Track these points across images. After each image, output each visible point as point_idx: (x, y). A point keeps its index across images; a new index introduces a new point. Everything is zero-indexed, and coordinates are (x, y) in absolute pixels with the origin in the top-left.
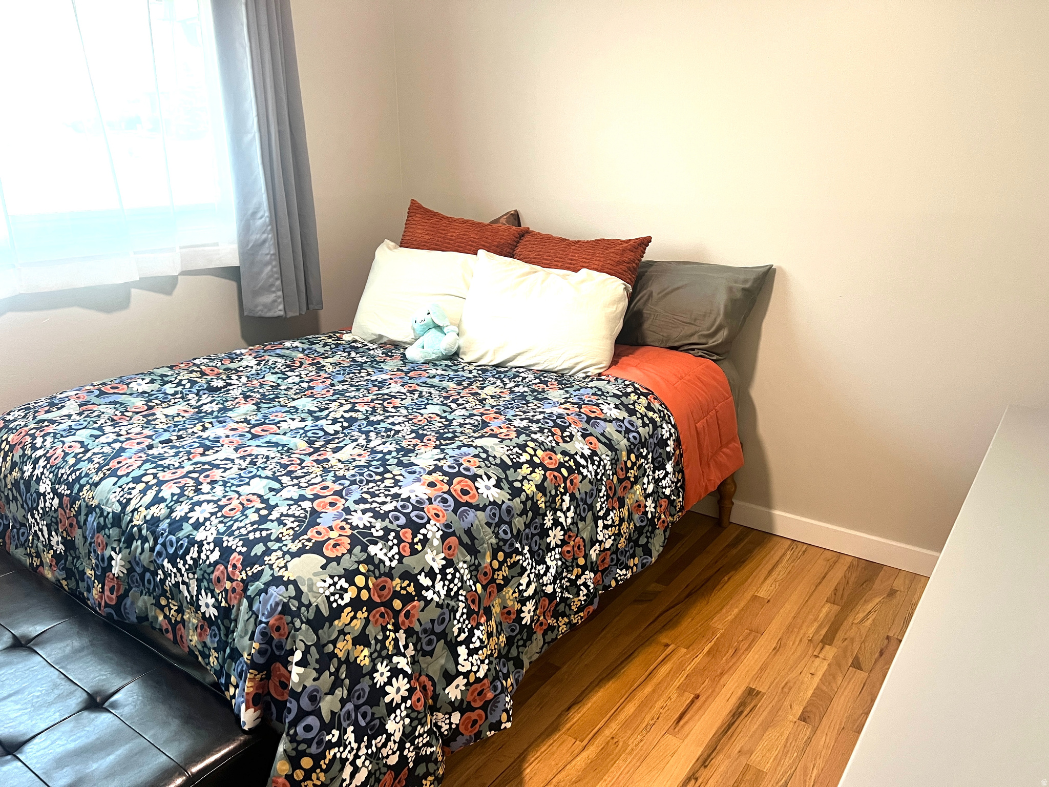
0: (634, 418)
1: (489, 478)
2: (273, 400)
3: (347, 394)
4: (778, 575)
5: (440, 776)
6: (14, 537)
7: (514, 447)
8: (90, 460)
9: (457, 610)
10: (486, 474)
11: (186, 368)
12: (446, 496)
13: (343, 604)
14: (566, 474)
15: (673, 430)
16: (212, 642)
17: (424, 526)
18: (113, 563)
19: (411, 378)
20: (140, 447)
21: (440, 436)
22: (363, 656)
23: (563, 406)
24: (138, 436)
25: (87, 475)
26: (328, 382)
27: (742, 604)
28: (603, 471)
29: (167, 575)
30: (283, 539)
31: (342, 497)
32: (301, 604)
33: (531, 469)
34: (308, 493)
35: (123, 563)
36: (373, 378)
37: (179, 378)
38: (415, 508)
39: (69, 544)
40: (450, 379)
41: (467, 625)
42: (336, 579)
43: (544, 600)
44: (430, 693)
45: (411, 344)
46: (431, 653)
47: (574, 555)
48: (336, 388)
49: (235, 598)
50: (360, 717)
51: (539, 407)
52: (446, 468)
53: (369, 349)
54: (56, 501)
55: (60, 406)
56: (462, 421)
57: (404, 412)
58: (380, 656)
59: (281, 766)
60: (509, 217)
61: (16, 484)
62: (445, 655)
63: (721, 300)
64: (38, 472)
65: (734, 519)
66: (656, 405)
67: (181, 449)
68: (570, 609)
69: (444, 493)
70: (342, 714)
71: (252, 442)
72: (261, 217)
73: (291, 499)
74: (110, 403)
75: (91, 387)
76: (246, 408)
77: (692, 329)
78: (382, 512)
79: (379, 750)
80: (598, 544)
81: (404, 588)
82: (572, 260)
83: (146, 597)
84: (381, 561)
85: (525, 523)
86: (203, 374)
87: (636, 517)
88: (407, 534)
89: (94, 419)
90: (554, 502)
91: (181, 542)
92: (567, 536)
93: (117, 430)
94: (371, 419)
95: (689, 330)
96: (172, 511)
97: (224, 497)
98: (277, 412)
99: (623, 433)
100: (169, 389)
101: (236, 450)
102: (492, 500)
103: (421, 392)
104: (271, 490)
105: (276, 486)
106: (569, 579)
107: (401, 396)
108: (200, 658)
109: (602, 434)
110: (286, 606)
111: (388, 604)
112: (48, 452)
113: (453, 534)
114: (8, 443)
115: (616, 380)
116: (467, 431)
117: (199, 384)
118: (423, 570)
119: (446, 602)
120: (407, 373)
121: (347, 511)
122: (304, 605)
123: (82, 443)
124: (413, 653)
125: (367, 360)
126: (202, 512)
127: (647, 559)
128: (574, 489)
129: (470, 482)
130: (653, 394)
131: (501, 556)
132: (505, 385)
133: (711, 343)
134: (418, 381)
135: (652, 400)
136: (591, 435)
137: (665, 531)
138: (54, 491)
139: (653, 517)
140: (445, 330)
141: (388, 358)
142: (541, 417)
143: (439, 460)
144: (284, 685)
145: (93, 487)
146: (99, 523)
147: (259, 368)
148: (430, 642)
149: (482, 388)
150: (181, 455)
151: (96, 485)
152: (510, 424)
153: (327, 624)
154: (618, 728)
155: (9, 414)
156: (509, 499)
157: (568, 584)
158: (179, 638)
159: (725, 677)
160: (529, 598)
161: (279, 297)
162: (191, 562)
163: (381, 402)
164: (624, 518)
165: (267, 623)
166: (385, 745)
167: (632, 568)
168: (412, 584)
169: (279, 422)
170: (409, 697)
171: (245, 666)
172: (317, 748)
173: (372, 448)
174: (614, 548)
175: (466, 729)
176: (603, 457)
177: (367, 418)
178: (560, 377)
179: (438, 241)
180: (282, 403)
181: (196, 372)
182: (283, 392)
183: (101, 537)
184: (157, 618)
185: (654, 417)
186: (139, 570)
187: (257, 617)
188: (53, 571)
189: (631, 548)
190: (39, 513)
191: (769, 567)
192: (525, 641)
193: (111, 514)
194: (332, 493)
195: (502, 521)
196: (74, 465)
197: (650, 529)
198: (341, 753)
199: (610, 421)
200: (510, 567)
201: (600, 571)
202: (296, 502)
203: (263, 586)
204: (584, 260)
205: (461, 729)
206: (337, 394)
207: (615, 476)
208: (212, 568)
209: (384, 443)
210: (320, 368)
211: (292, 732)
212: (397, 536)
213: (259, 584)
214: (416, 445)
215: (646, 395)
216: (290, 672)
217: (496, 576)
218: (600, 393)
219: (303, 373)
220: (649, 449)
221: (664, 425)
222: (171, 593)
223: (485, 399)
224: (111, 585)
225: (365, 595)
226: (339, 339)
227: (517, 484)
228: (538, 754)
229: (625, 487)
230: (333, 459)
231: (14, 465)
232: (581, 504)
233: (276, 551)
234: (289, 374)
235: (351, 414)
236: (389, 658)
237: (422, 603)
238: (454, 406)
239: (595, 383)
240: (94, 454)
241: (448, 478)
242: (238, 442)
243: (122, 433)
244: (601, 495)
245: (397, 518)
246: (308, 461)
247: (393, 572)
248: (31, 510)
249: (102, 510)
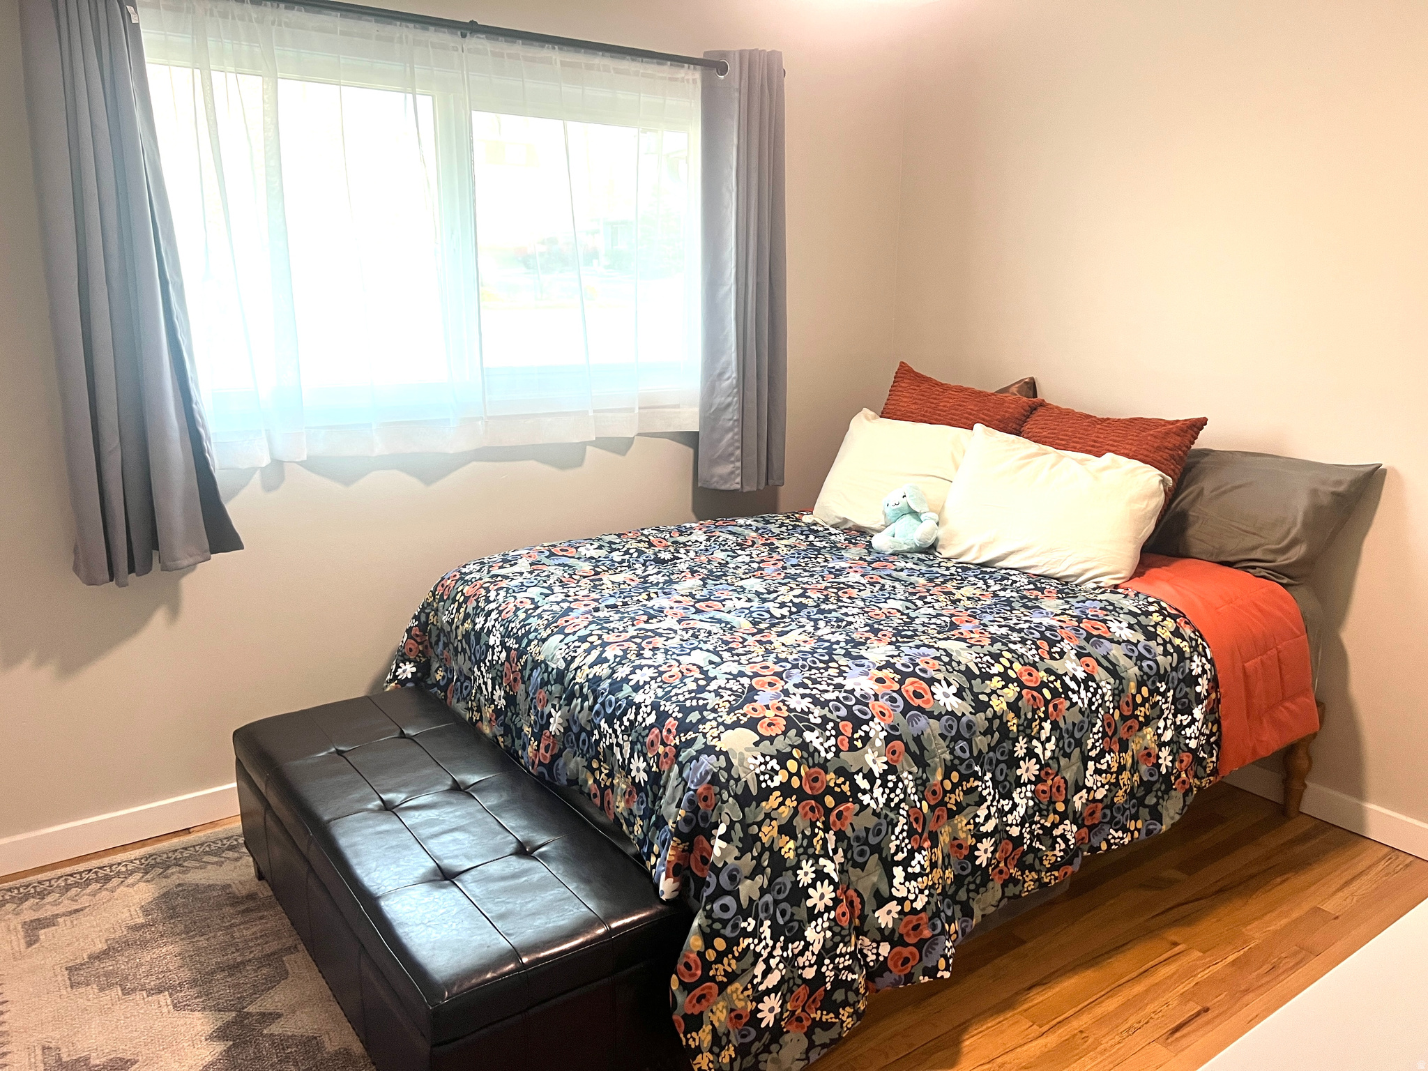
0: (1152, 643)
1: (949, 684)
2: (720, 577)
3: (799, 579)
4: (1359, 888)
5: (860, 1011)
6: (457, 690)
7: (985, 655)
8: (540, 616)
9: (896, 825)
10: (945, 679)
11: (634, 537)
12: (895, 695)
13: (772, 787)
14: (1048, 696)
15: (1208, 666)
16: (639, 809)
17: (867, 722)
18: (552, 720)
19: (873, 569)
20: (587, 608)
21: (898, 632)
22: (788, 848)
23: (1058, 618)
24: (586, 598)
25: (536, 630)
26: (781, 564)
27: (1295, 915)
28: (1100, 701)
29: (603, 736)
30: (719, 710)
31: (782, 679)
32: (730, 777)
33: (1004, 683)
34: (748, 670)
35: (561, 721)
36: (830, 565)
37: (627, 546)
38: (858, 702)
39: (511, 699)
40: (922, 575)
41: (906, 845)
42: (768, 758)
43: (1006, 844)
44: (857, 912)
45: (879, 531)
46: (862, 866)
47: (1051, 797)
48: (788, 571)
49: (667, 763)
50: (778, 914)
51: (1025, 615)
52: (899, 666)
53: (831, 534)
54: (504, 654)
55: (512, 563)
56: (926, 620)
57: (861, 604)
58: (805, 853)
59: (694, 942)
60: (1022, 386)
61: (467, 635)
62: (878, 872)
63: (1300, 505)
64: (489, 624)
65: (1306, 807)
66: (1188, 631)
67: (626, 615)
68: (1041, 863)
69: (894, 691)
70: (760, 903)
71: (696, 617)
72: (728, 379)
73: (730, 674)
74: (559, 565)
75: (542, 548)
76: (692, 583)
77: (1255, 540)
78: (822, 699)
79: (795, 956)
80: (1085, 791)
81: (839, 786)
82: (1095, 441)
83: (579, 759)
84: (816, 750)
85: (989, 745)
86: (651, 545)
87: (1143, 768)
88: (847, 727)
89: (543, 578)
90: (1030, 727)
91: (620, 703)
92: (1043, 773)
93: (565, 590)
94: (822, 607)
95: (1250, 541)
96: (614, 672)
97: (665, 663)
98: (723, 589)
99: (1134, 659)
100: (617, 556)
101: (679, 622)
102: (950, 710)
103: (883, 585)
104: (711, 662)
105: (717, 659)
106: (1042, 825)
107: (859, 586)
108: (625, 827)
109: (1105, 657)
110: (715, 776)
111: (820, 799)
112: (500, 605)
113: (899, 738)
114: (463, 594)
115: (1137, 594)
116: (930, 631)
117: (647, 555)
118: (861, 770)
119: (884, 811)
120: (870, 563)
121: (786, 692)
122: (734, 779)
123: (532, 599)
124: (843, 860)
125: (827, 545)
126: (642, 676)
127: (1156, 825)
128: (1058, 716)
129: (925, 685)
130: (1184, 617)
131: (955, 776)
132: (988, 587)
133: (1281, 560)
134: (882, 573)
135: (1182, 624)
136: (1089, 655)
137: (1185, 795)
138: (503, 644)
139: (1169, 773)
140: (922, 517)
141: (851, 545)
142: (1027, 625)
143: (892, 656)
144: (705, 860)
145: (540, 643)
146: (542, 679)
147: (709, 543)
148: (862, 853)
149: (959, 588)
150: (625, 620)
151: (544, 640)
152: (985, 630)
153: (754, 803)
154: (1090, 1022)
155: (464, 567)
156: (971, 713)
157: (1041, 832)
158: (606, 804)
159: (1251, 995)
160: (986, 835)
161: (737, 468)
162: (627, 724)
163: (836, 591)
164: (1125, 765)
165: (695, 791)
166: (802, 953)
167: (1132, 833)
168: (848, 783)
169: (724, 600)
170: (834, 908)
171: (669, 834)
172: (732, 932)
173: (819, 637)
174: (1107, 801)
175: (896, 966)
176: (1103, 684)
177: (818, 606)
178: (1063, 585)
179: (926, 412)
180: (729, 582)
181: (645, 542)
182: (732, 570)
183: (543, 693)
184: (586, 781)
185: (1181, 645)
186: (575, 729)
187: (686, 784)
188: (491, 727)
189: (1134, 807)
190: (485, 665)
191: (1347, 876)
192: (978, 887)
193: (555, 671)
194: (772, 673)
195: (958, 737)
196: (524, 620)
197: (1163, 787)
198: (755, 946)
199: (1119, 643)
200: (966, 793)
201: (1087, 826)
202: (735, 677)
203: (695, 754)
204: (1111, 442)
205: (890, 964)
206: (789, 578)
207: (1117, 710)
208: (647, 731)
209: (833, 633)
210: (773, 549)
211: (708, 907)
212: (836, 727)
213: (692, 751)
214: (867, 639)
215: (1174, 617)
216: (713, 847)
217: (946, 799)
218: (1111, 608)
219: (754, 553)
220: (1170, 685)
221: (1195, 658)
222: (604, 756)
223: (959, 600)
224: (547, 743)
225: (795, 782)
226: (798, 520)
227: (983, 698)
228: (985, 1027)
229: (1130, 727)
230: (777, 642)
231: (467, 616)
232: (1066, 736)
233: (711, 720)
234: (739, 552)
235: (800, 599)
236: (816, 858)
237: (857, 807)
238: (919, 603)
239: (1107, 596)
240: (544, 611)
241: (899, 677)
242: (681, 614)
243: (571, 593)
244: (1095, 730)
245: (838, 709)
246: (751, 640)
247: (828, 764)
248: (478, 664)
249: (547, 666)
